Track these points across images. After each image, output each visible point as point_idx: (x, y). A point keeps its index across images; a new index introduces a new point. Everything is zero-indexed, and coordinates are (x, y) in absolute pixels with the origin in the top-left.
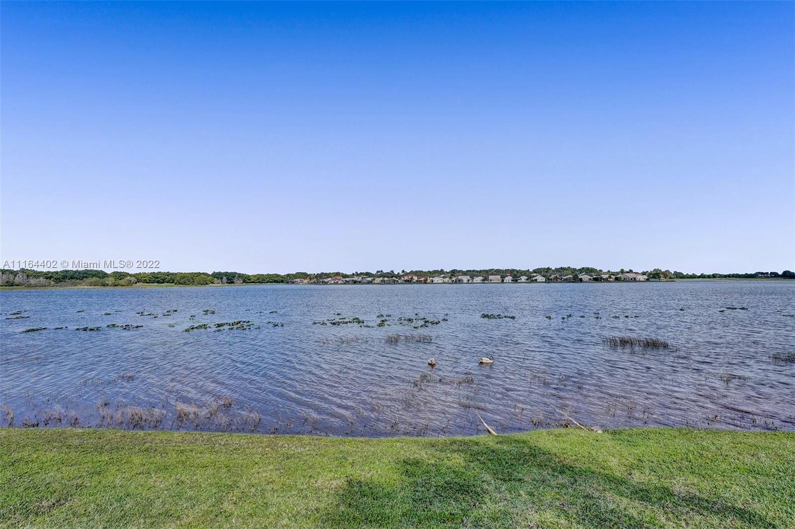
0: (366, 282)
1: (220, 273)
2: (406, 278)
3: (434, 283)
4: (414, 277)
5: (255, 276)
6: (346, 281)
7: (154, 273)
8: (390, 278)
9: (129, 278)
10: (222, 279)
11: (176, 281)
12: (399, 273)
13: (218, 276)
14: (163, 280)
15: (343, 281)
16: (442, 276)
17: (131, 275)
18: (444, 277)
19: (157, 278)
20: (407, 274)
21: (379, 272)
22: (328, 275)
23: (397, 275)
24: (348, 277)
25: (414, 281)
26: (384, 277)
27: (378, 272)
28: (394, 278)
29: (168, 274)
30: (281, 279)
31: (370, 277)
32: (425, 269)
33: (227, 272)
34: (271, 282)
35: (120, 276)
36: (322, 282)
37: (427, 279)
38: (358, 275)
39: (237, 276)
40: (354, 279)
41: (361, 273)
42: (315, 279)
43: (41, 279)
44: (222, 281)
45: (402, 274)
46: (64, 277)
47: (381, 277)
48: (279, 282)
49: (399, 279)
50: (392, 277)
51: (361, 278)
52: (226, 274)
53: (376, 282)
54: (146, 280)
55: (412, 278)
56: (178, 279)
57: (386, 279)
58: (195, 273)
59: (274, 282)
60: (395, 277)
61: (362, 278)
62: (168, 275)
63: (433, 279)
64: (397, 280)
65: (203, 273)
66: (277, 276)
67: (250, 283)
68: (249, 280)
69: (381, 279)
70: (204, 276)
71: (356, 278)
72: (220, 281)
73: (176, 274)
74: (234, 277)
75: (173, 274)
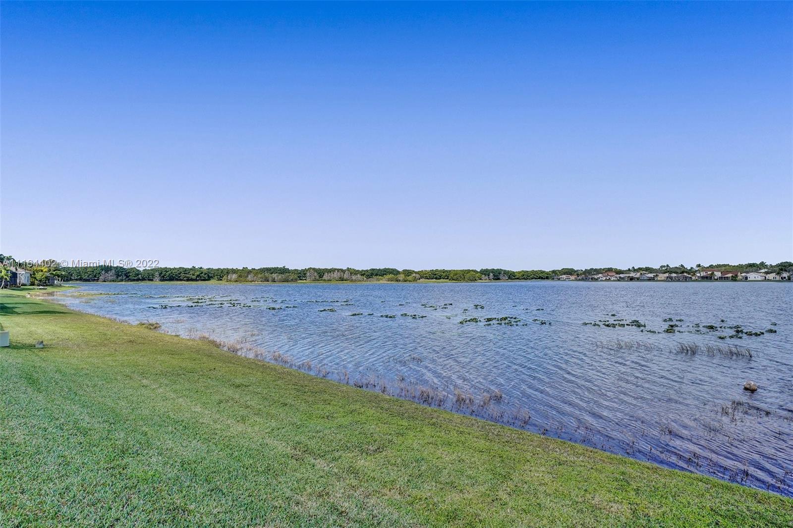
0: (646, 278)
1: (487, 270)
2: (703, 274)
3: (749, 281)
4: (715, 273)
5: (519, 272)
6: (620, 277)
7: (433, 270)
8: (681, 274)
9: (414, 275)
10: (489, 275)
11: (450, 278)
12: (692, 268)
13: (485, 272)
14: (440, 276)
15: (616, 277)
16: (763, 271)
17: (416, 273)
18: (767, 273)
19: (435, 275)
20: (705, 269)
21: (664, 266)
22: (598, 271)
23: (690, 270)
24: (623, 273)
25: (716, 278)
26: (671, 272)
27: (662, 267)
28: (685, 274)
29: (444, 271)
30: (546, 275)
31: (651, 273)
32: (734, 263)
33: (494, 269)
34: (536, 279)
35: (408, 273)
36: (592, 278)
37: (737, 276)
38: (635, 270)
39: (502, 273)
40: (631, 275)
41: (639, 268)
42: (584, 276)
43: (359, 276)
44: (489, 278)
45: (697, 269)
46: (372, 274)
47: (666, 272)
48: (544, 279)
49: (693, 275)
50: (683, 272)
51: (639, 274)
52: (493, 271)
53: (659, 279)
54: (427, 276)
55: (713, 273)
56: (452, 275)
57: (674, 275)
58: (466, 271)
59: (539, 278)
60: (687, 272)
61: (641, 274)
62: (443, 273)
63: (748, 275)
64: (690, 276)
65: (472, 271)
66: (542, 272)
67: (515, 279)
68: (514, 276)
69: (667, 275)
70: (473, 273)
71: (632, 275)
72: (487, 277)
73: (450, 271)
74: (500, 273)
75: (447, 271)
